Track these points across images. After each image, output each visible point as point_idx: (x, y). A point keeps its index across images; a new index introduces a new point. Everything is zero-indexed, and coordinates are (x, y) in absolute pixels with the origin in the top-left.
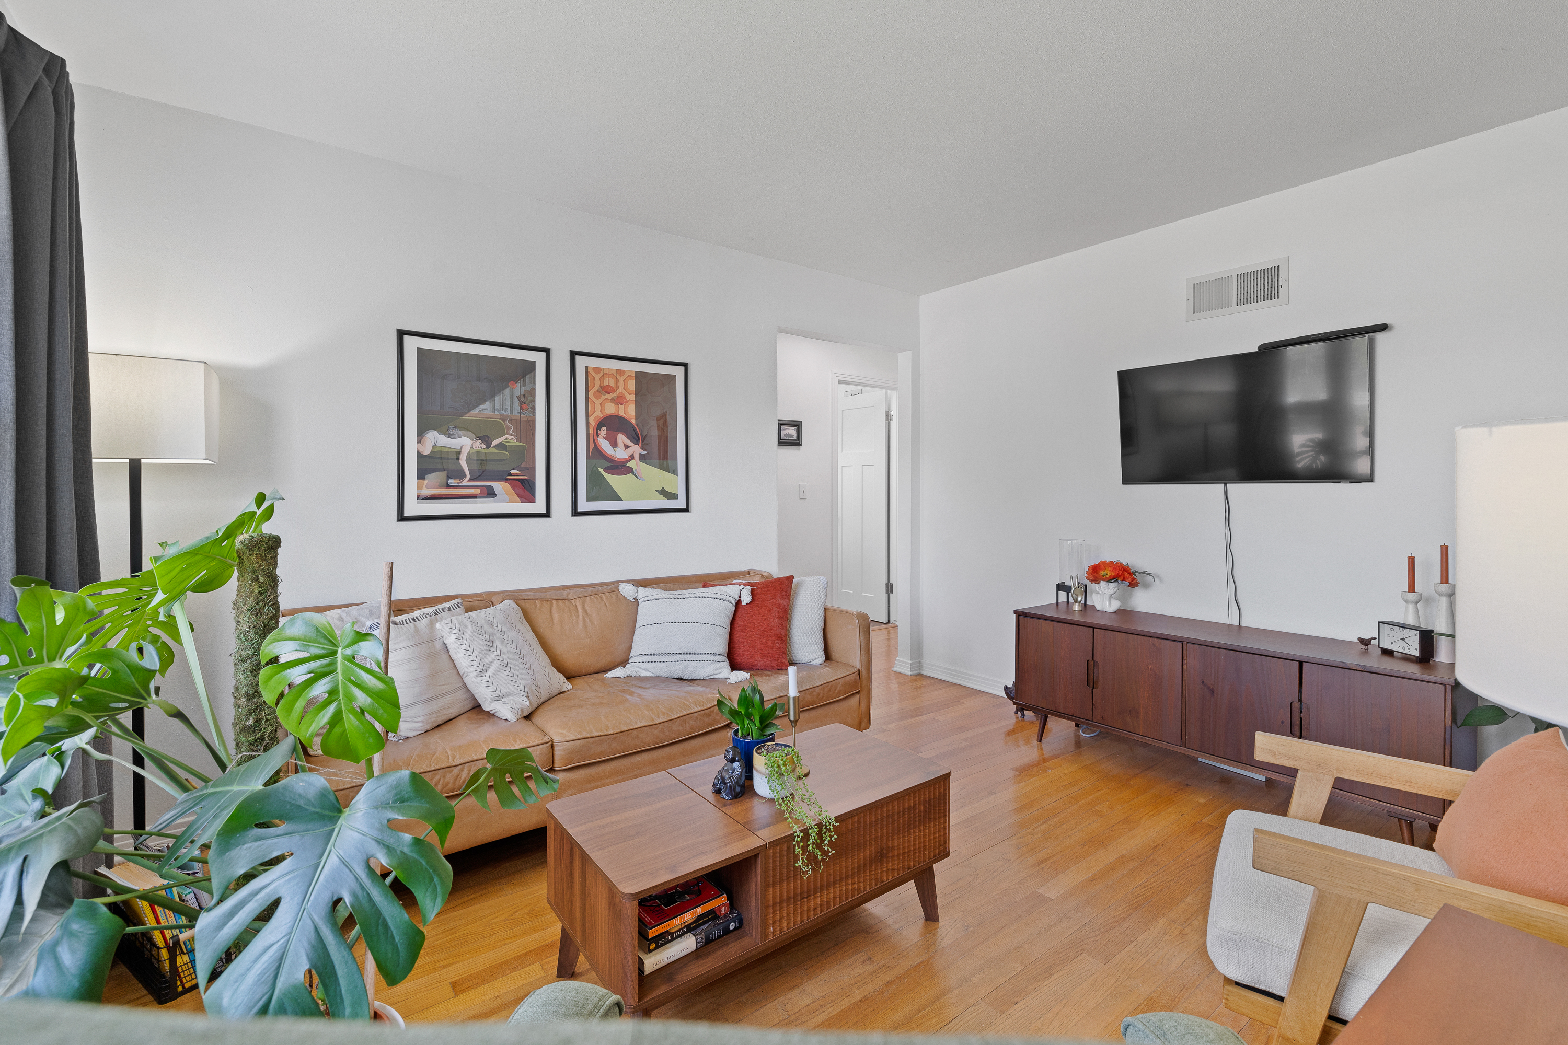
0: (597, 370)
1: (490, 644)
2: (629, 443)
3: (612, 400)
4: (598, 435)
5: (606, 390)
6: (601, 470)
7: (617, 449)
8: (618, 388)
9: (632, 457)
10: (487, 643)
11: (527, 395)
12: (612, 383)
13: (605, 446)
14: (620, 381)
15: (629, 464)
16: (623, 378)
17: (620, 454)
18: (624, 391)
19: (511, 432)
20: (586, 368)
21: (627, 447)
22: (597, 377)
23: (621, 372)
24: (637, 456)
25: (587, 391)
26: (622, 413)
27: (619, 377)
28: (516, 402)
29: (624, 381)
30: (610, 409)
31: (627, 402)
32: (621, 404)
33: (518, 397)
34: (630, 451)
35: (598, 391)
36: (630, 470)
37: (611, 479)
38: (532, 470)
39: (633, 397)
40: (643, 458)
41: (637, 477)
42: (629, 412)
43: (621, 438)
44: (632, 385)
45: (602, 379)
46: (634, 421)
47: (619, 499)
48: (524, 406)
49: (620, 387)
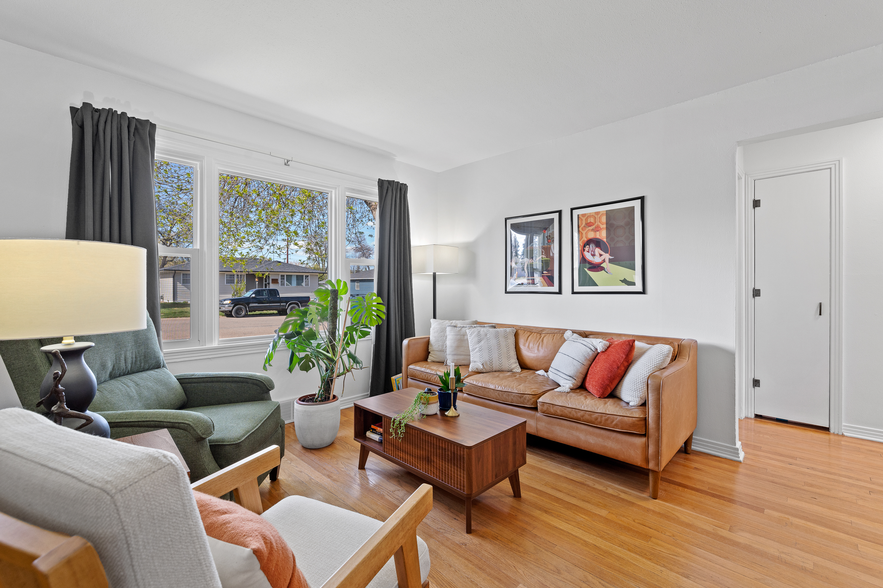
0: (584, 215)
1: (480, 341)
2: (602, 253)
3: (592, 230)
4: (584, 250)
5: (589, 225)
6: (586, 269)
7: (595, 257)
8: (596, 222)
9: (604, 261)
10: (478, 340)
11: (550, 235)
12: (592, 220)
13: (588, 256)
14: (597, 218)
15: (602, 265)
16: (599, 216)
17: (597, 260)
18: (599, 224)
19: (543, 253)
20: (578, 215)
21: (601, 255)
22: (584, 219)
23: (597, 213)
24: (607, 260)
25: (579, 227)
26: (598, 236)
27: (596, 216)
28: (546, 239)
29: (599, 218)
30: (591, 235)
31: (601, 229)
32: (598, 231)
33: (547, 237)
34: (603, 258)
35: (584, 227)
36: (603, 269)
37: (591, 274)
38: (552, 271)
39: (605, 226)
40: (611, 261)
41: (607, 272)
42: (603, 235)
43: (598, 251)
44: (604, 219)
45: (587, 219)
46: (605, 240)
47: (596, 285)
48: (549, 241)
49: (597, 222)
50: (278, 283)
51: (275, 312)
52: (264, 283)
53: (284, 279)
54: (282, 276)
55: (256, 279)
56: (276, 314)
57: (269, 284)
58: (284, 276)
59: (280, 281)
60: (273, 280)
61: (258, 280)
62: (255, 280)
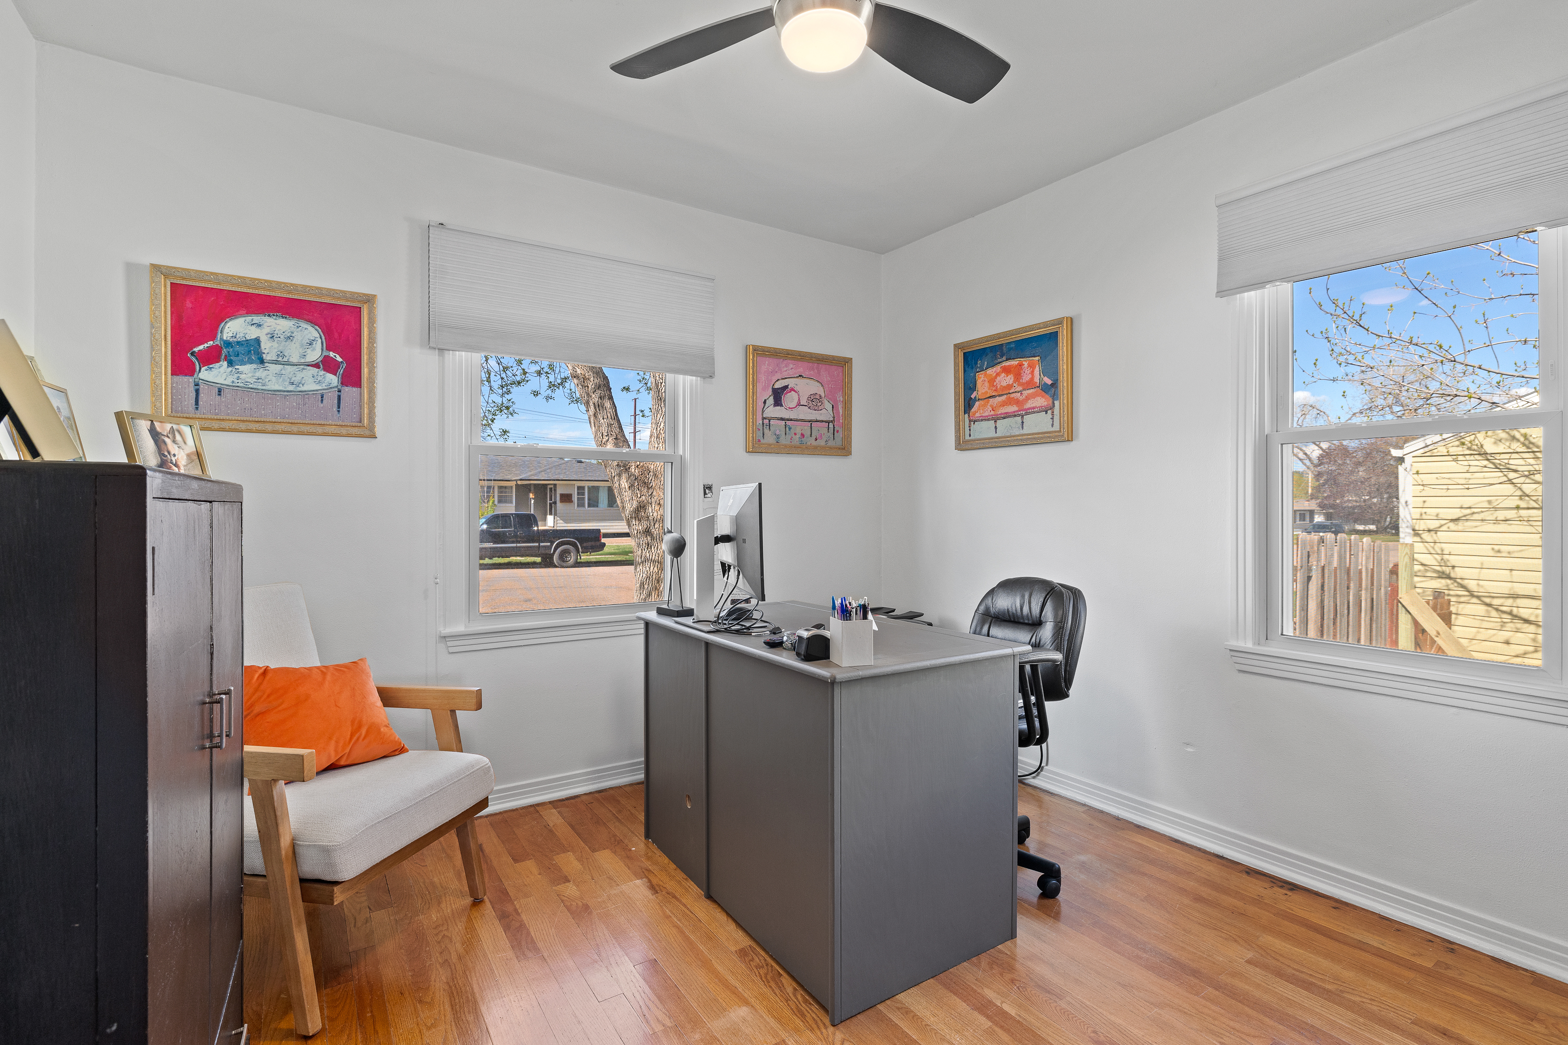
50: (572, 502)
51: (538, 560)
52: (548, 502)
53: (583, 494)
54: (579, 488)
55: (531, 495)
56: (540, 564)
57: (555, 503)
58: (583, 488)
59: (575, 498)
60: (562, 496)
61: (535, 495)
62: (528, 495)
